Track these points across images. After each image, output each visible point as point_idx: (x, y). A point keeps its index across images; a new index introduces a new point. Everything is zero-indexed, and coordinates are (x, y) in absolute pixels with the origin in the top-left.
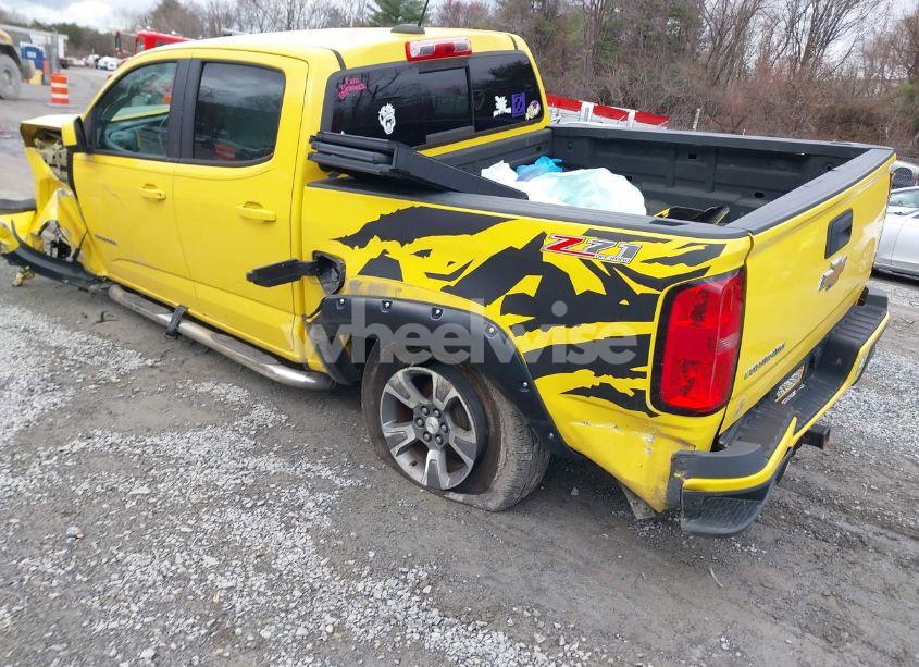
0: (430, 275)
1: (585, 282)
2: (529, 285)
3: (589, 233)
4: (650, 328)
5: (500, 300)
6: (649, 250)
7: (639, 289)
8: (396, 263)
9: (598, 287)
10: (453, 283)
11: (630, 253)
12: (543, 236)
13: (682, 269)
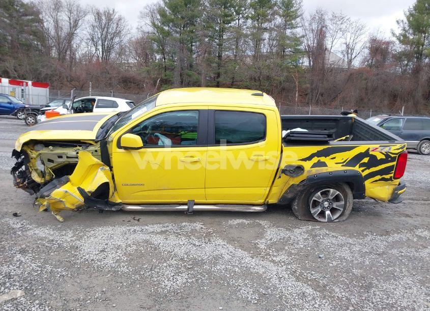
0: (336, 163)
1: (380, 156)
2: (366, 160)
3: (380, 146)
4: (395, 163)
5: (358, 165)
6: (393, 148)
7: (393, 156)
8: (324, 162)
9: (384, 157)
10: (344, 164)
11: (390, 149)
12: (369, 148)
13: (401, 150)
